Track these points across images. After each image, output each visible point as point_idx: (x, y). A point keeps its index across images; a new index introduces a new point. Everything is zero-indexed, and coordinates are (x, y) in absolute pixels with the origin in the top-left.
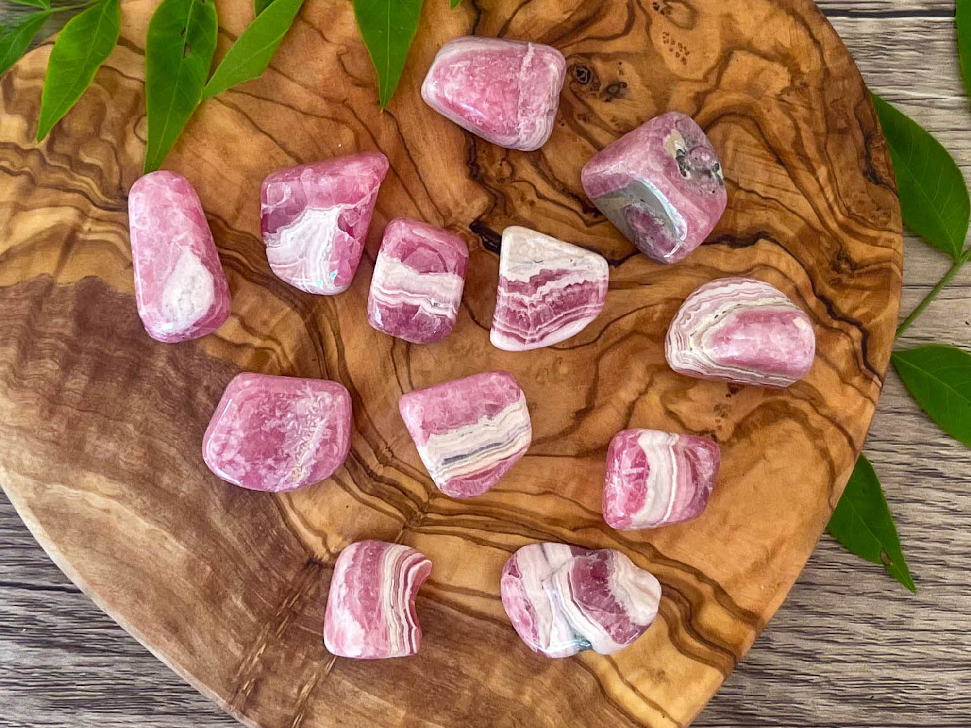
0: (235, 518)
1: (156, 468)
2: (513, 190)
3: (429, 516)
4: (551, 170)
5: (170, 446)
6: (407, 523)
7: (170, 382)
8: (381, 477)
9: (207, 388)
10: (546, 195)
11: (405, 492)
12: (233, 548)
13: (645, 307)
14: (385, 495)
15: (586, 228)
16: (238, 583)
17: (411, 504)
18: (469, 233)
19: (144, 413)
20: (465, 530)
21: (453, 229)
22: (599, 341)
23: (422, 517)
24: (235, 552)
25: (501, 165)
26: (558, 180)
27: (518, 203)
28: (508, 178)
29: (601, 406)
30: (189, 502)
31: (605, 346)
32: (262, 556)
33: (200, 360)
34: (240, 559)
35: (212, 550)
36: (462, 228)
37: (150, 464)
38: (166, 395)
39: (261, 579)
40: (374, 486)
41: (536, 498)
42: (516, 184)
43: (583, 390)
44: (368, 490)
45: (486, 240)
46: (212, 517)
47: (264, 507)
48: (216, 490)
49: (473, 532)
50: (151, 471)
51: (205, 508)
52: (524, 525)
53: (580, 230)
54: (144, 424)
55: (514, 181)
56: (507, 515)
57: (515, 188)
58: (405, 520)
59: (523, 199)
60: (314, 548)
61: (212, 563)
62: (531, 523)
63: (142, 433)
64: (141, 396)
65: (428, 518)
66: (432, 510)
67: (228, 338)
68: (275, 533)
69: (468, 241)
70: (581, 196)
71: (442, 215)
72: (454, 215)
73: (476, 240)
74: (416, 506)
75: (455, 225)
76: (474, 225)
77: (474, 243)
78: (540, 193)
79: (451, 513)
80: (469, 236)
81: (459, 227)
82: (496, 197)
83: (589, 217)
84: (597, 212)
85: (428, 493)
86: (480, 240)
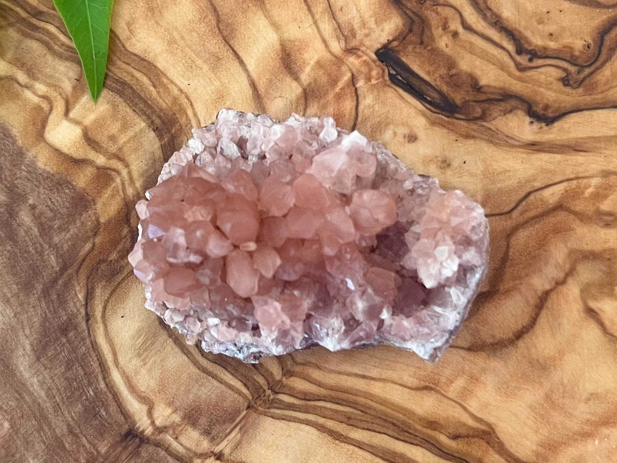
0: (46, 369)
2: (434, 15)
3: (280, 396)
6: (252, 403)
9: (33, 207)
10: (474, 26)
12: (39, 404)
13: (577, 178)
15: (518, 73)
16: (39, 447)
17: (261, 381)
18: (374, 62)
20: (321, 420)
21: (355, 54)
22: (515, 214)
23: (272, 397)
24: (41, 410)
26: (490, 9)
27: (437, 32)
29: (508, 292)
31: (521, 220)
32: (72, 418)
33: (29, 172)
34: (45, 418)
35: (13, 403)
36: (367, 55)
39: (67, 445)
41: (413, 392)
42: (439, 9)
45: (394, 72)
46: (19, 364)
47: (83, 360)
48: (27, 332)
49: (330, 424)
51: (12, 352)
52: (394, 424)
53: (510, 74)
55: (438, 5)
56: (375, 409)
57: (437, 13)
58: (250, 398)
59: (445, 28)
60: (137, 418)
61: (11, 419)
62: (404, 422)
65: (278, 399)
66: (284, 390)
67: (65, 150)
68: (92, 393)
69: (370, 70)
70: (516, 33)
71: (344, 35)
72: (358, 37)
73: (381, 72)
74: (266, 383)
75: (359, 50)
76: (381, 51)
77: (378, 73)
78: (466, 22)
79: (307, 398)
80: (373, 65)
81: (362, 52)
82: (413, 21)
83: (523, 60)
84: (534, 55)
85: (283, 369)
86: (387, 71)
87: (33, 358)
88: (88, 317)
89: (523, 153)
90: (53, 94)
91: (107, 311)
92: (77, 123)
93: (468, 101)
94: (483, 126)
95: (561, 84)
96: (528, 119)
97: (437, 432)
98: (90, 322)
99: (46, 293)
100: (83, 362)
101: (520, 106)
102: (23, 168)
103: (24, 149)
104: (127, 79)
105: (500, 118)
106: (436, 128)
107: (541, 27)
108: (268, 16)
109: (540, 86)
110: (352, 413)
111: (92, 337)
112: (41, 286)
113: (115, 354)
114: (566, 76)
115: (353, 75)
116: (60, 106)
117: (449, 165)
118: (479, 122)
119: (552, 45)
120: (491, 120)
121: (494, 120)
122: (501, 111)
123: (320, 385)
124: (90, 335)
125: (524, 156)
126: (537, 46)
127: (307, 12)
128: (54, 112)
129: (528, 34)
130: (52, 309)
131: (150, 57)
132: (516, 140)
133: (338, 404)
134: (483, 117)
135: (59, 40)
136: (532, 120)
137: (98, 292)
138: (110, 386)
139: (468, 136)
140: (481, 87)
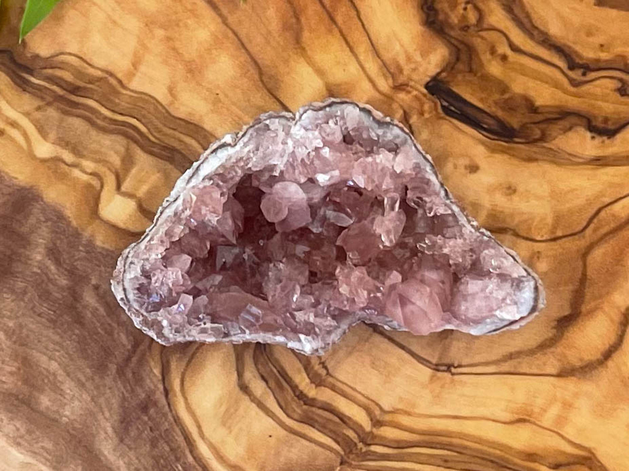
0: (130, 449)
1: (33, 386)
2: (479, 40)
3: (373, 448)
4: (528, 16)
5: (50, 358)
6: (345, 458)
7: (49, 280)
8: (314, 400)
9: (96, 288)
10: (522, 48)
11: (343, 419)
14: (317, 421)
15: (573, 89)
17: (351, 434)
18: (425, 95)
19: (17, 317)
21: (404, 90)
22: (588, 232)
23: (364, 450)
25: (465, 9)
26: (536, 28)
27: (486, 57)
28: (474, 25)
29: (591, 312)
30: (74, 429)
31: (595, 238)
33: (88, 252)
36: (416, 90)
37: (26, 381)
38: (45, 295)
40: (304, 411)
41: (507, 426)
42: (483, 34)
43: (567, 292)
44: (296, 416)
45: (445, 104)
46: (103, 448)
47: (167, 436)
48: (107, 414)
50: (25, 389)
51: (94, 436)
52: (492, 462)
53: (565, 92)
54: (18, 332)
55: (481, 30)
56: (471, 449)
57: (482, 38)
58: (342, 453)
59: (493, 51)
62: (502, 458)
63: (15, 342)
64: (14, 297)
65: (370, 451)
66: (376, 441)
67: (121, 225)
68: (180, 468)
69: (422, 105)
70: (566, 49)
71: (390, 73)
72: (405, 72)
73: (433, 104)
74: (356, 436)
75: (407, 85)
76: (430, 84)
77: (430, 107)
78: (514, 45)
79: (401, 445)
80: (424, 99)
81: (411, 87)
82: (459, 50)
83: (576, 75)
84: (587, 68)
85: (371, 420)
86: (439, 103)
87: (116, 440)
88: (167, 392)
89: (588, 169)
90: (102, 169)
91: (185, 383)
92: (131, 196)
93: (527, 123)
94: (544, 147)
95: (618, 95)
96: (589, 135)
97: (536, 464)
98: (170, 396)
99: (121, 372)
100: (167, 437)
101: (579, 122)
102: (81, 248)
103: (79, 230)
104: (176, 144)
105: (560, 137)
106: (497, 155)
107: (591, 39)
108: (310, 62)
109: (596, 100)
110: (448, 455)
111: (174, 412)
112: (115, 366)
113: (199, 427)
114: (622, 87)
115: (405, 112)
116: (110, 181)
117: (515, 191)
118: (539, 144)
119: (604, 56)
120: (551, 140)
121: (554, 139)
122: (560, 129)
123: (411, 431)
124: (171, 411)
125: (590, 172)
126: (588, 59)
127: (350, 54)
128: (106, 188)
129: (578, 48)
130: (129, 388)
131: (195, 119)
132: (579, 158)
133: (432, 448)
134: (543, 138)
135: (101, 114)
136: (593, 135)
137: (173, 365)
138: (198, 459)
139: (530, 160)
140: (537, 108)
